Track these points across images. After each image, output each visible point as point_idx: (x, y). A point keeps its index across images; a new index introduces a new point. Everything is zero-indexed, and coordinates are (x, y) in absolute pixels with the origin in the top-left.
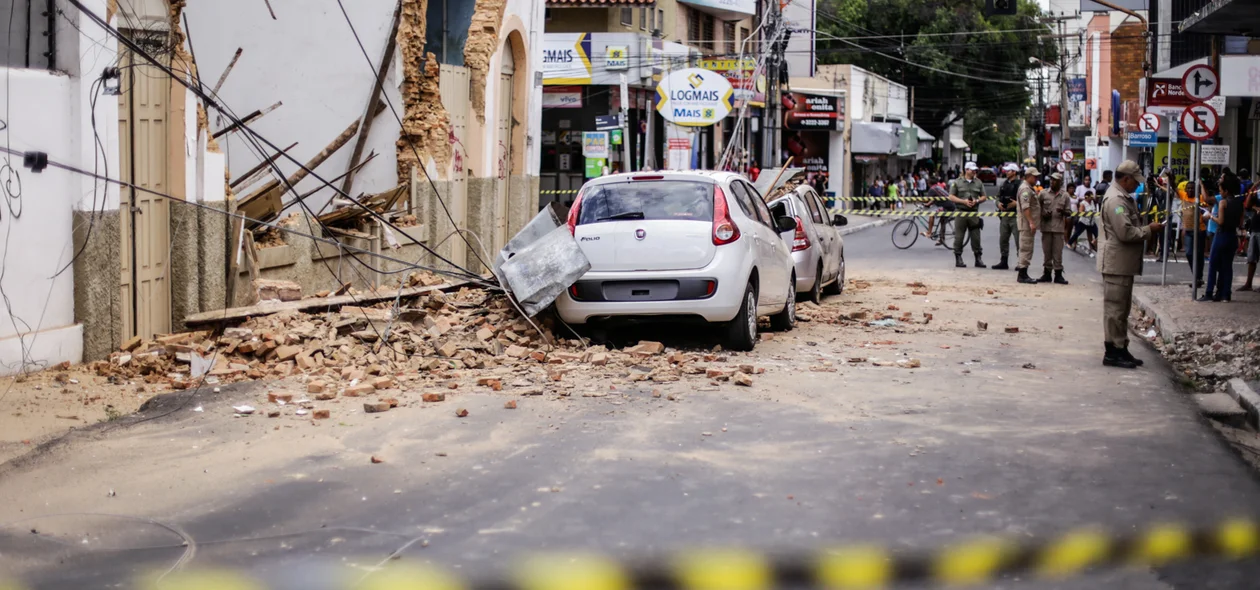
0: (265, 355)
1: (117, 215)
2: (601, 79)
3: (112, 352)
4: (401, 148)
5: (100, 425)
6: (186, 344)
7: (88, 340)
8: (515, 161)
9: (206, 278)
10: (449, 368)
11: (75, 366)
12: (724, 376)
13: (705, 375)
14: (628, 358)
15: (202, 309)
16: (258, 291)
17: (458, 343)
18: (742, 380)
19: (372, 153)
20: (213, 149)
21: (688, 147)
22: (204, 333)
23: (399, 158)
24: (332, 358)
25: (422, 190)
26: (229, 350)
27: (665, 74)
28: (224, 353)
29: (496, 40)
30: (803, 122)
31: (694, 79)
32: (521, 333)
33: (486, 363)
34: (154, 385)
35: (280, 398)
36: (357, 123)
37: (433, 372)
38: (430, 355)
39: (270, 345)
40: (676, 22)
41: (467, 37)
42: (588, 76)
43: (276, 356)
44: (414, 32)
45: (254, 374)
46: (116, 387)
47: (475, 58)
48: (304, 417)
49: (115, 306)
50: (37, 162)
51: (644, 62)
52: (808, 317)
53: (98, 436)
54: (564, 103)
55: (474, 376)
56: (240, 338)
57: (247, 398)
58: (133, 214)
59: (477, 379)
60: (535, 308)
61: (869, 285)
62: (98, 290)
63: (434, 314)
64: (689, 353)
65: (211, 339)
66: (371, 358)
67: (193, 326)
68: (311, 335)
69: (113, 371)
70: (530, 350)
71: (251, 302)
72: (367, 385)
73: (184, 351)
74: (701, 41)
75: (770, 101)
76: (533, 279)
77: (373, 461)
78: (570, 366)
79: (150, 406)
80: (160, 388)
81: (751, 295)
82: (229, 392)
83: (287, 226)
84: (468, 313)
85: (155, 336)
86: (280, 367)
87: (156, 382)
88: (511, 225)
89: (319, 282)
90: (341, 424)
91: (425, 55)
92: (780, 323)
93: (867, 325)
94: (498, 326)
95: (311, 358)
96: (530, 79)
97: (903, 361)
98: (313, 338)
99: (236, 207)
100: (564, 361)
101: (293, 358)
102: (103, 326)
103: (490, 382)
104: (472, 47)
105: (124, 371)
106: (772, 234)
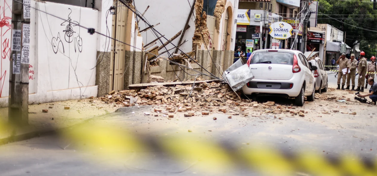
0: (153, 98)
1: (110, 53)
2: (253, 23)
3: (106, 94)
4: (194, 40)
5: (103, 115)
6: (129, 93)
7: (99, 90)
8: (227, 46)
9: (135, 74)
10: (209, 105)
11: (95, 98)
12: (295, 113)
13: (289, 113)
14: (264, 106)
15: (133, 83)
16: (151, 79)
17: (212, 98)
18: (301, 115)
19: (185, 41)
20: (139, 35)
21: (278, 46)
22: (134, 90)
23: (193, 43)
24: (173, 100)
25: (199, 52)
26: (142, 96)
27: (272, 23)
28: (140, 97)
29: (224, 9)
30: (312, 41)
31: (281, 25)
32: (231, 96)
33: (220, 105)
34: (119, 105)
35: (158, 111)
36: (181, 31)
37: (204, 106)
38: (203, 101)
39: (154, 95)
40: (276, 8)
41: (215, 7)
42: (249, 22)
43: (156, 99)
44: (200, 5)
45: (149, 103)
46: (107, 105)
47: (217, 14)
48: (166, 117)
49: (108, 81)
50: (91, 31)
51: (266, 19)
52: (318, 98)
53: (103, 118)
54: (241, 30)
55: (217, 108)
56: (145, 92)
57: (148, 110)
58: (114, 54)
59: (218, 109)
60: (236, 89)
61: (335, 90)
62: (103, 75)
63: (204, 89)
64: (283, 106)
65: (136, 92)
66: (185, 101)
67: (131, 88)
68: (167, 93)
69: (106, 100)
70: (234, 102)
71: (149, 82)
72: (184, 109)
73: (128, 95)
74: (283, 14)
75: (304, 33)
76: (236, 80)
77: (189, 131)
78: (247, 107)
79: (118, 111)
80: (120, 106)
81: (303, 89)
82: (142, 108)
83: (160, 60)
84: (214, 89)
85: (119, 91)
86: (157, 102)
87: (119, 104)
88: (225, 65)
89: (168, 78)
90: (177, 120)
91: (202, 12)
92: (310, 99)
93: (337, 101)
94: (224, 94)
95: (167, 100)
96: (233, 21)
97: (350, 112)
98: (167, 94)
99: (145, 53)
100: (244, 105)
101: (161, 100)
102: (104, 87)
103: (222, 110)
104: (216, 10)
105: (110, 100)
106: (310, 71)
